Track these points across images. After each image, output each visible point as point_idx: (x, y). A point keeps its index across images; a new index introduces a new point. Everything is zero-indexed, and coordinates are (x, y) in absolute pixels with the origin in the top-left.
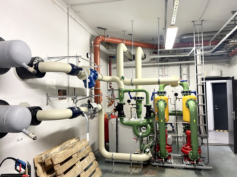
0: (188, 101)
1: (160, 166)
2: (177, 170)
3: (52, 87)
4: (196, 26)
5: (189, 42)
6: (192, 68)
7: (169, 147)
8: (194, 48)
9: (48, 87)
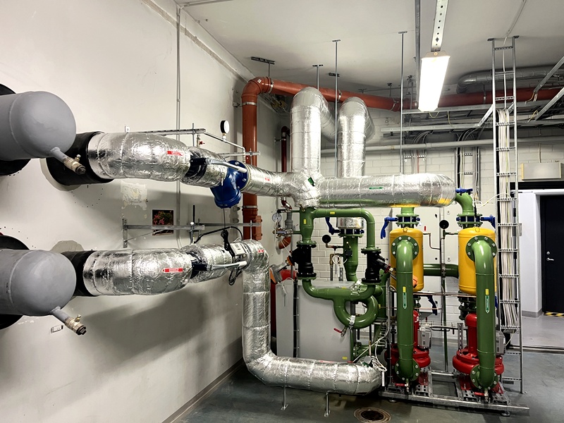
0: (473, 241)
1: (398, 400)
2: (440, 410)
3: (137, 204)
4: (500, 51)
5: (483, 93)
6: (488, 158)
7: (422, 353)
8: (493, 108)
9: (126, 205)
